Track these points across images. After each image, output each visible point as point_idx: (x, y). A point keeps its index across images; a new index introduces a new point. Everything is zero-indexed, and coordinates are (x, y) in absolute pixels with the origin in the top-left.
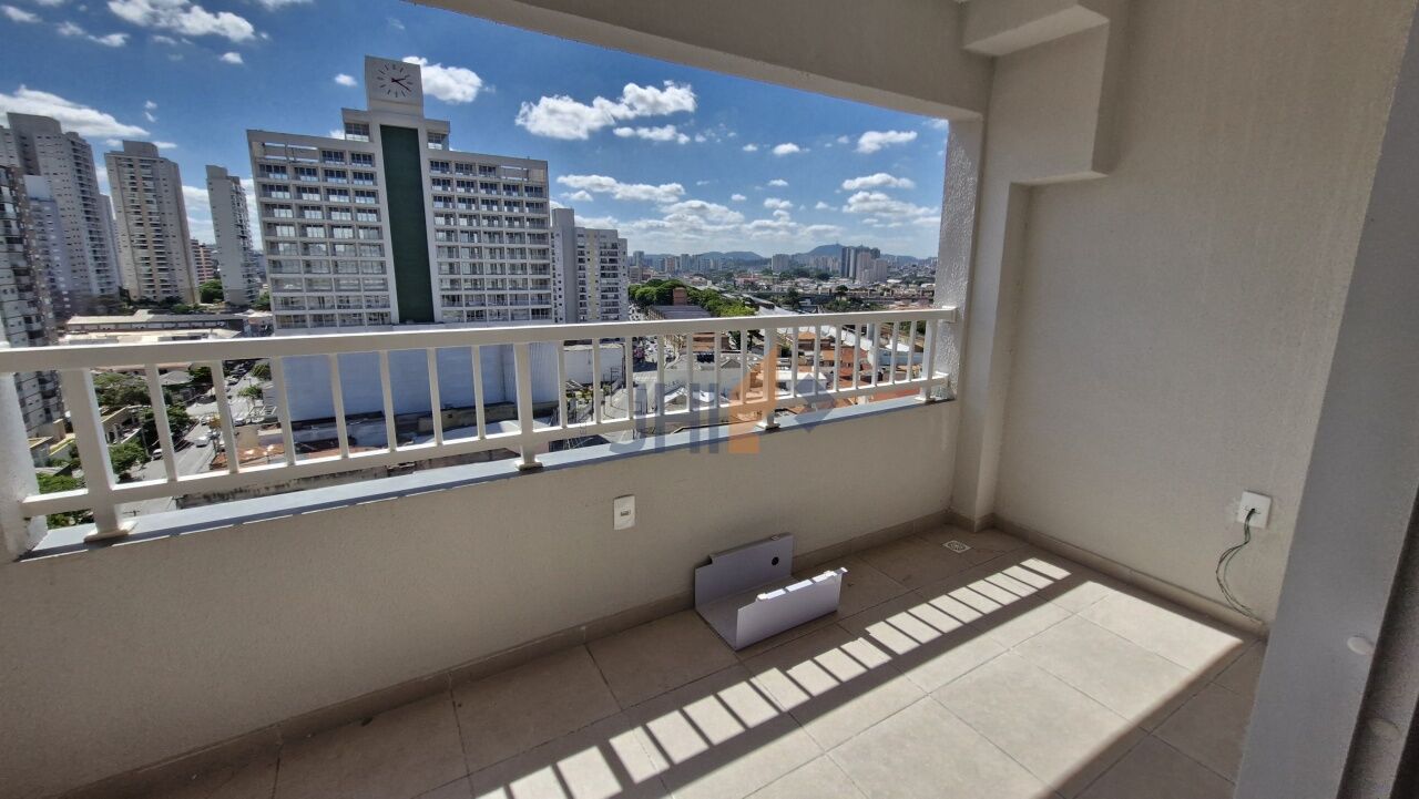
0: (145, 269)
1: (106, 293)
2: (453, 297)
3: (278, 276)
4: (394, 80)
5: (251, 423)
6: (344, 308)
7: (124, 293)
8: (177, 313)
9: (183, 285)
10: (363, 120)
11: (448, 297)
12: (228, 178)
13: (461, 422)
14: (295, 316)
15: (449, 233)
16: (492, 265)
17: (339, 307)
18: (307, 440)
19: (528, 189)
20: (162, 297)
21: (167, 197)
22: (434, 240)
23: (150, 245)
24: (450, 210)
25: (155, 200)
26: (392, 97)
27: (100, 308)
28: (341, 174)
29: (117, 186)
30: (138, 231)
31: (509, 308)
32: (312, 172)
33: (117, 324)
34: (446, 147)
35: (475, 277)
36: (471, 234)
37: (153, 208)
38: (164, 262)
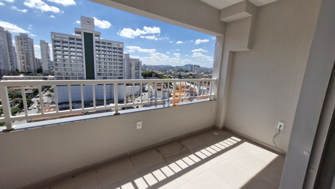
0: (23, 65)
1: (13, 70)
2: (100, 73)
3: (57, 67)
4: (88, 22)
5: (48, 103)
6: (73, 75)
7: (17, 70)
8: (30, 76)
9: (32, 69)
10: (80, 31)
11: (98, 74)
12: (45, 43)
13: (100, 103)
14: (61, 77)
15: (99, 58)
16: (109, 66)
17: (71, 75)
18: (62, 107)
19: (118, 49)
20: (27, 71)
21: (30, 47)
22: (96, 60)
23: (25, 59)
24: (100, 53)
25: (27, 48)
26: (87, 26)
27: (11, 74)
28: (74, 43)
29: (18, 44)
30: (22, 55)
31: (113, 77)
32: (66, 42)
33: (15, 78)
34: (99, 38)
35: (105, 69)
36: (105, 59)
37: (26, 50)
38: (28, 63)
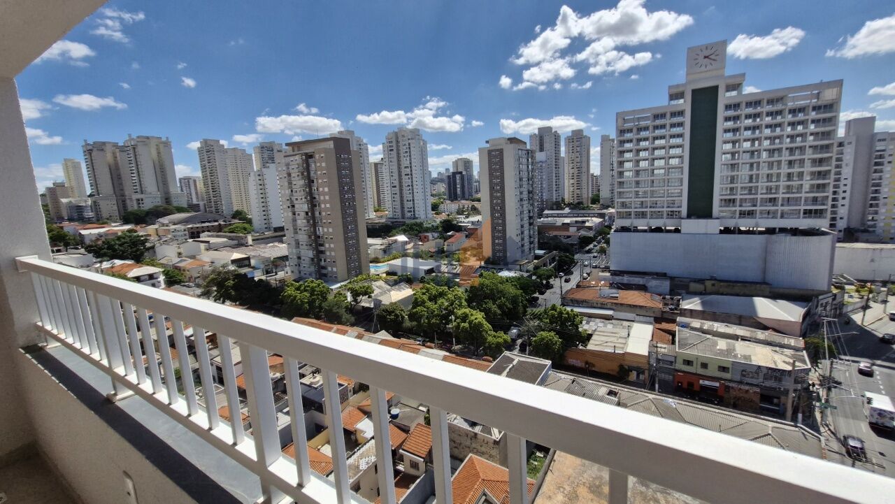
0: (572, 189)
1: (557, 200)
2: (730, 200)
3: (621, 190)
4: (705, 57)
5: (599, 267)
7: (563, 200)
8: (580, 210)
9: (585, 196)
10: (681, 89)
11: (725, 200)
12: (610, 140)
13: (721, 290)
14: (626, 212)
15: (733, 154)
20: (576, 201)
21: (584, 153)
22: (721, 159)
23: (575, 177)
25: (579, 156)
26: (703, 68)
27: (555, 207)
28: (663, 127)
29: (567, 152)
30: (572, 171)
36: (752, 152)
37: (578, 160)
38: (579, 183)
